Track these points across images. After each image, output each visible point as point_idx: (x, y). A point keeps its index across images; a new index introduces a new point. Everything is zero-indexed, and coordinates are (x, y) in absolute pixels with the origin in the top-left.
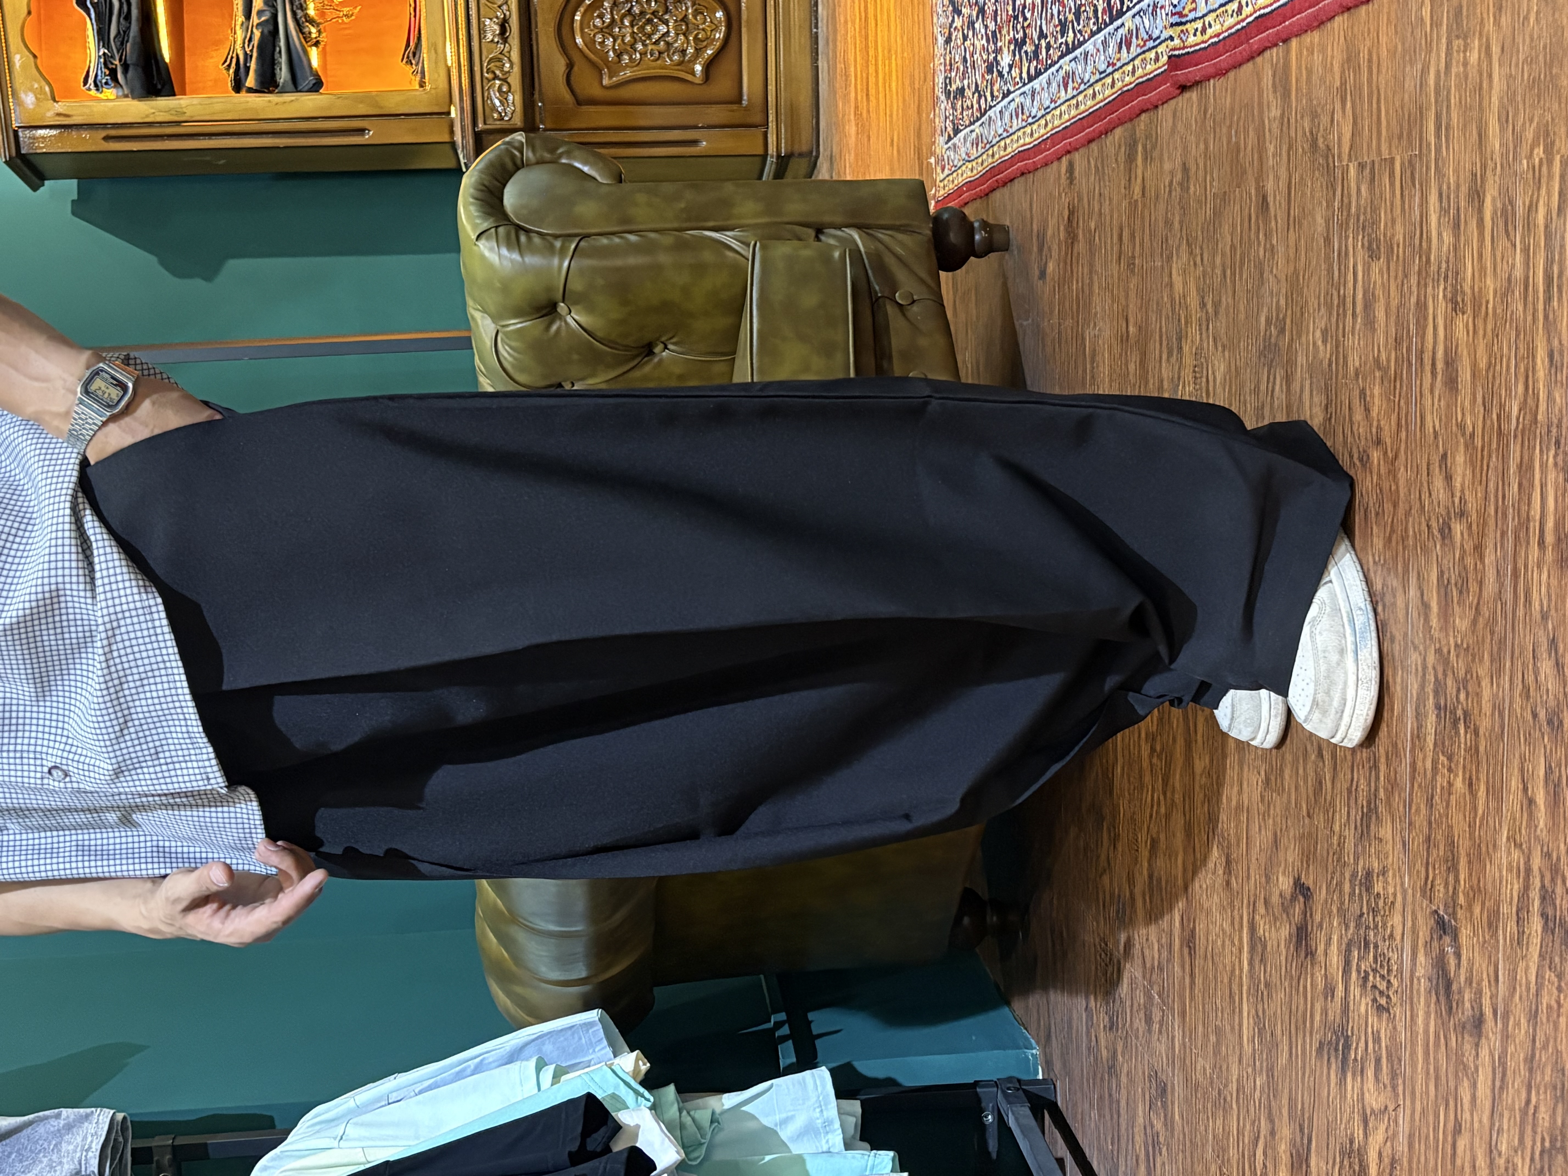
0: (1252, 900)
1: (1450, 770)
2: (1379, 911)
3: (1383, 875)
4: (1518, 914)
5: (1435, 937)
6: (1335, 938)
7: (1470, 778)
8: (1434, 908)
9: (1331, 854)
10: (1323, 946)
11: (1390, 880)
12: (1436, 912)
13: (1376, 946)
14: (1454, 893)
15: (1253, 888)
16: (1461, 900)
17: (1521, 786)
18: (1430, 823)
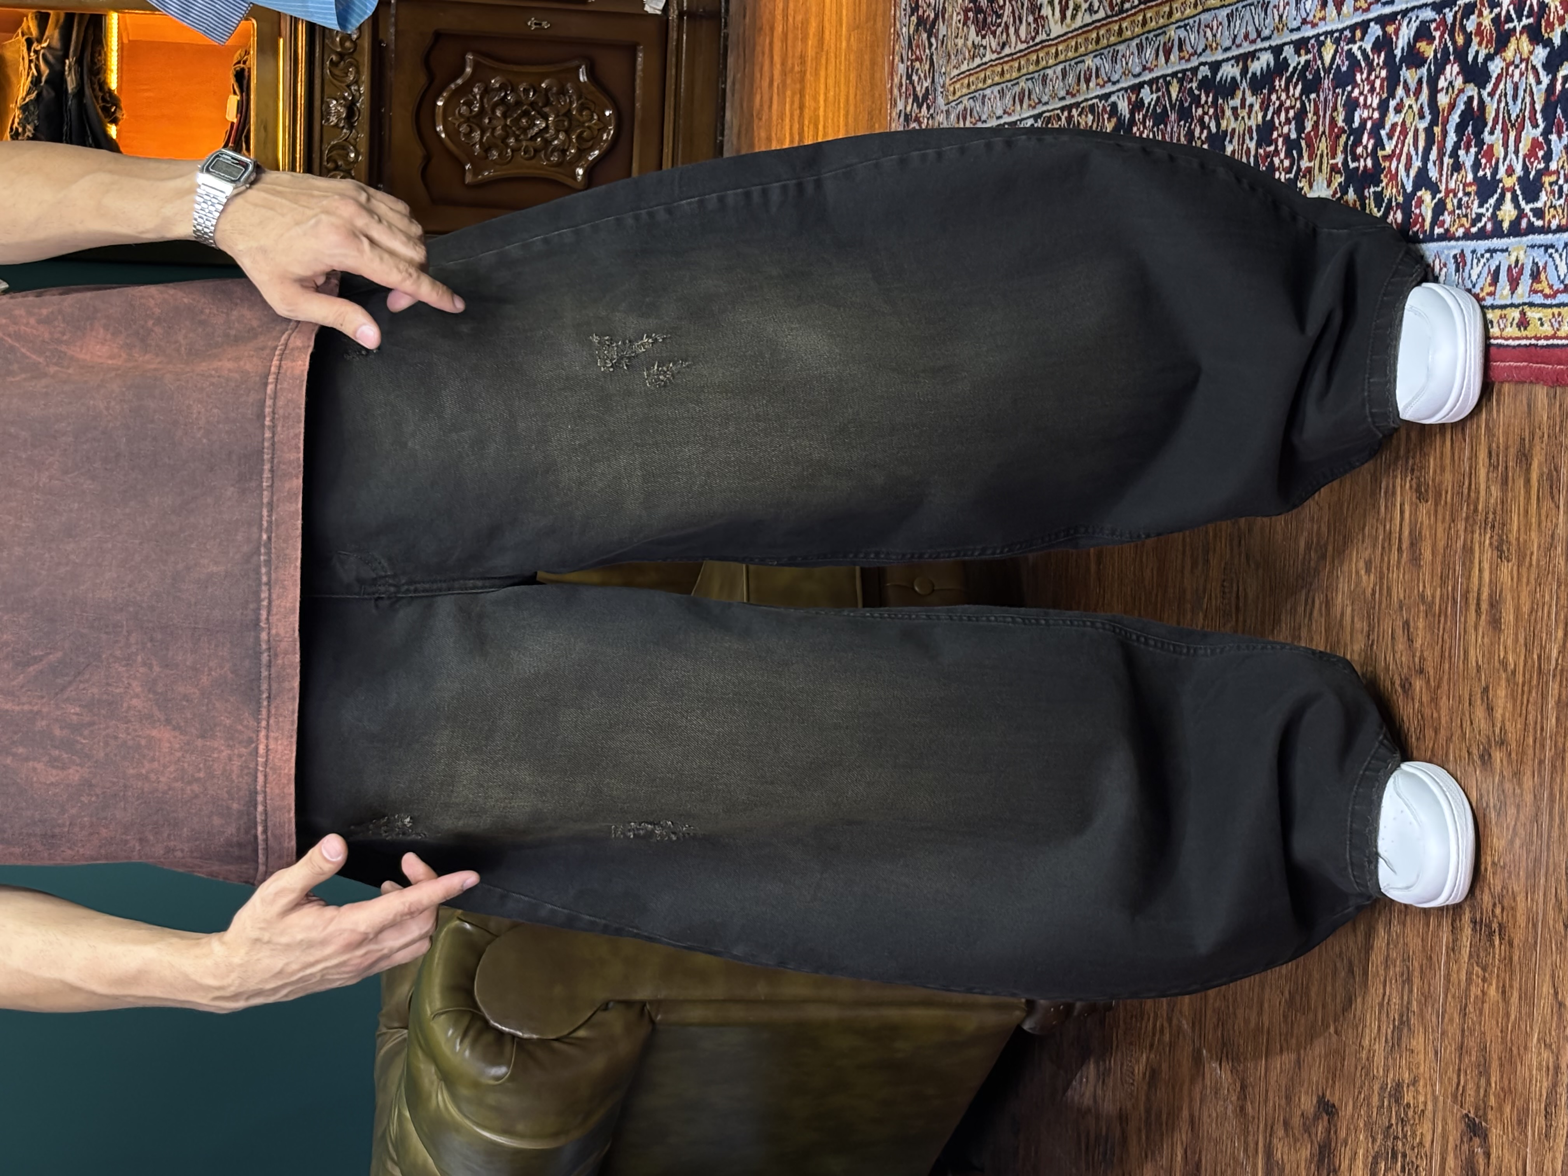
0: (1270, 1123)
1: (1484, 980)
2: (1409, 1120)
3: (1414, 1085)
4: (1546, 1109)
5: (1465, 1139)
6: (1361, 1152)
7: (1504, 986)
8: (1465, 1112)
9: (1359, 1068)
10: (1347, 1162)
11: (1421, 1089)
12: (1467, 1115)
13: (1404, 1156)
14: (1485, 1096)
15: (1271, 1112)
16: (1492, 1101)
17: (1552, 991)
18: (1463, 1031)
